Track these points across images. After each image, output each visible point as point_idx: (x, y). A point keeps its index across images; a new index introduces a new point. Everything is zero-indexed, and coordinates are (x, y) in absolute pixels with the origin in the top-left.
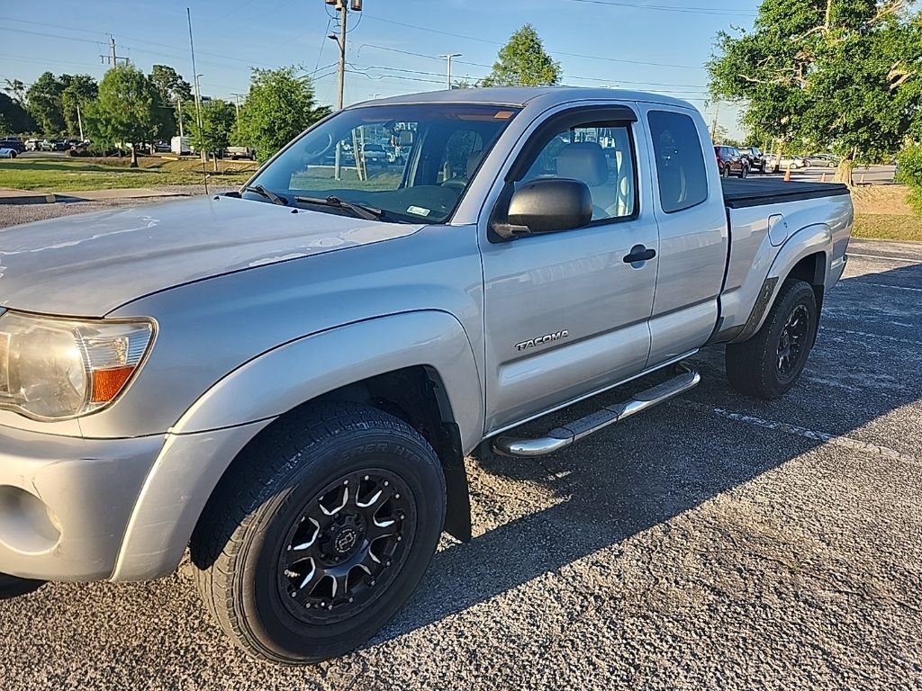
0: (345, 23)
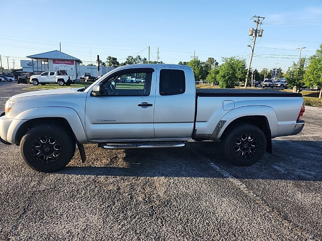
0: (255, 41)
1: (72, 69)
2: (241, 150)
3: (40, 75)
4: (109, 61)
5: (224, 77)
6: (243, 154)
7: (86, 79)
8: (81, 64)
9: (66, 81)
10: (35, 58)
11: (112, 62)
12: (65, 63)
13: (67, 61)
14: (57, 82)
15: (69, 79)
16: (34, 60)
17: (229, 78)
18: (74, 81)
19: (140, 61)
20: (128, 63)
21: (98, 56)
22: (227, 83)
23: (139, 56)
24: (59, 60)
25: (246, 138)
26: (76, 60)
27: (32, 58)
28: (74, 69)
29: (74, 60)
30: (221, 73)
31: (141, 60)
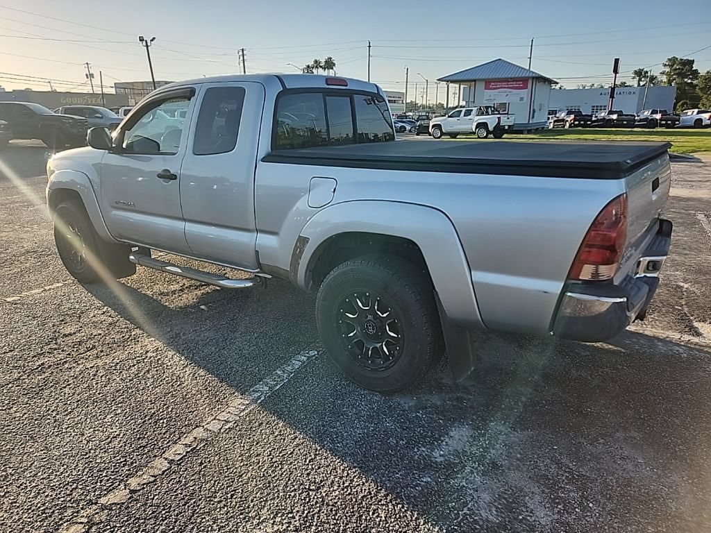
1: (522, 99)
3: (447, 116)
4: (667, 69)
7: (567, 121)
8: (553, 86)
9: (491, 128)
10: (452, 82)
11: (677, 71)
12: (508, 88)
13: (513, 81)
14: (474, 130)
15: (499, 123)
18: (509, 126)
21: (617, 61)
24: (497, 82)
26: (533, 78)
27: (448, 81)
28: (526, 100)
29: (530, 77)
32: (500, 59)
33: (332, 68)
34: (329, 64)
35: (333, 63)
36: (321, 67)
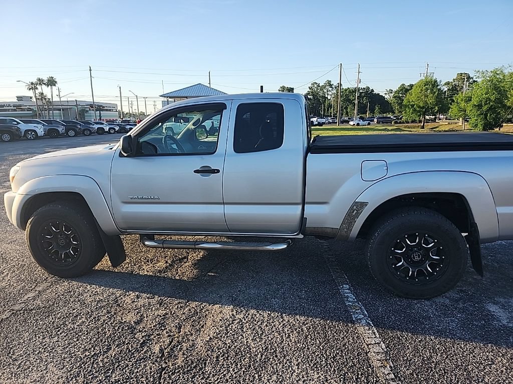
2: (406, 265)
5: (479, 106)
6: (411, 273)
10: (170, 98)
16: (170, 100)
17: (490, 108)
19: (330, 89)
20: (311, 94)
21: (262, 87)
22: (486, 118)
23: (329, 82)
25: (417, 241)
27: (167, 97)
30: (475, 101)
31: (332, 87)
32: (200, 84)
33: (55, 85)
34: (51, 82)
35: (54, 81)
36: (45, 84)
